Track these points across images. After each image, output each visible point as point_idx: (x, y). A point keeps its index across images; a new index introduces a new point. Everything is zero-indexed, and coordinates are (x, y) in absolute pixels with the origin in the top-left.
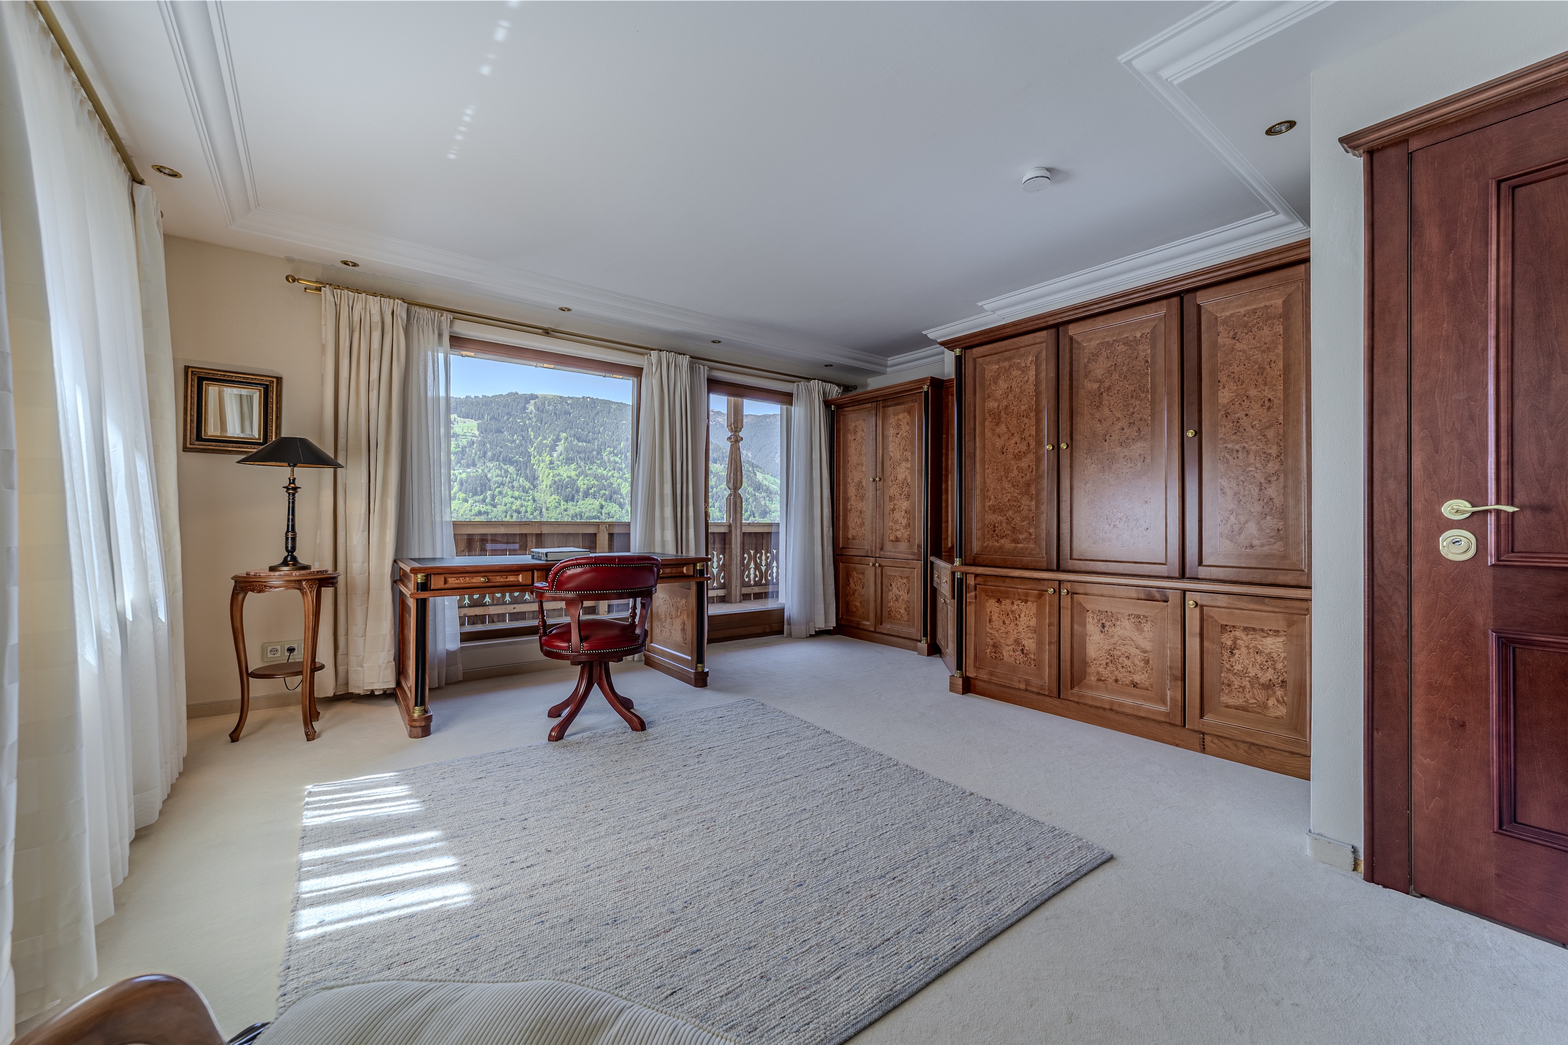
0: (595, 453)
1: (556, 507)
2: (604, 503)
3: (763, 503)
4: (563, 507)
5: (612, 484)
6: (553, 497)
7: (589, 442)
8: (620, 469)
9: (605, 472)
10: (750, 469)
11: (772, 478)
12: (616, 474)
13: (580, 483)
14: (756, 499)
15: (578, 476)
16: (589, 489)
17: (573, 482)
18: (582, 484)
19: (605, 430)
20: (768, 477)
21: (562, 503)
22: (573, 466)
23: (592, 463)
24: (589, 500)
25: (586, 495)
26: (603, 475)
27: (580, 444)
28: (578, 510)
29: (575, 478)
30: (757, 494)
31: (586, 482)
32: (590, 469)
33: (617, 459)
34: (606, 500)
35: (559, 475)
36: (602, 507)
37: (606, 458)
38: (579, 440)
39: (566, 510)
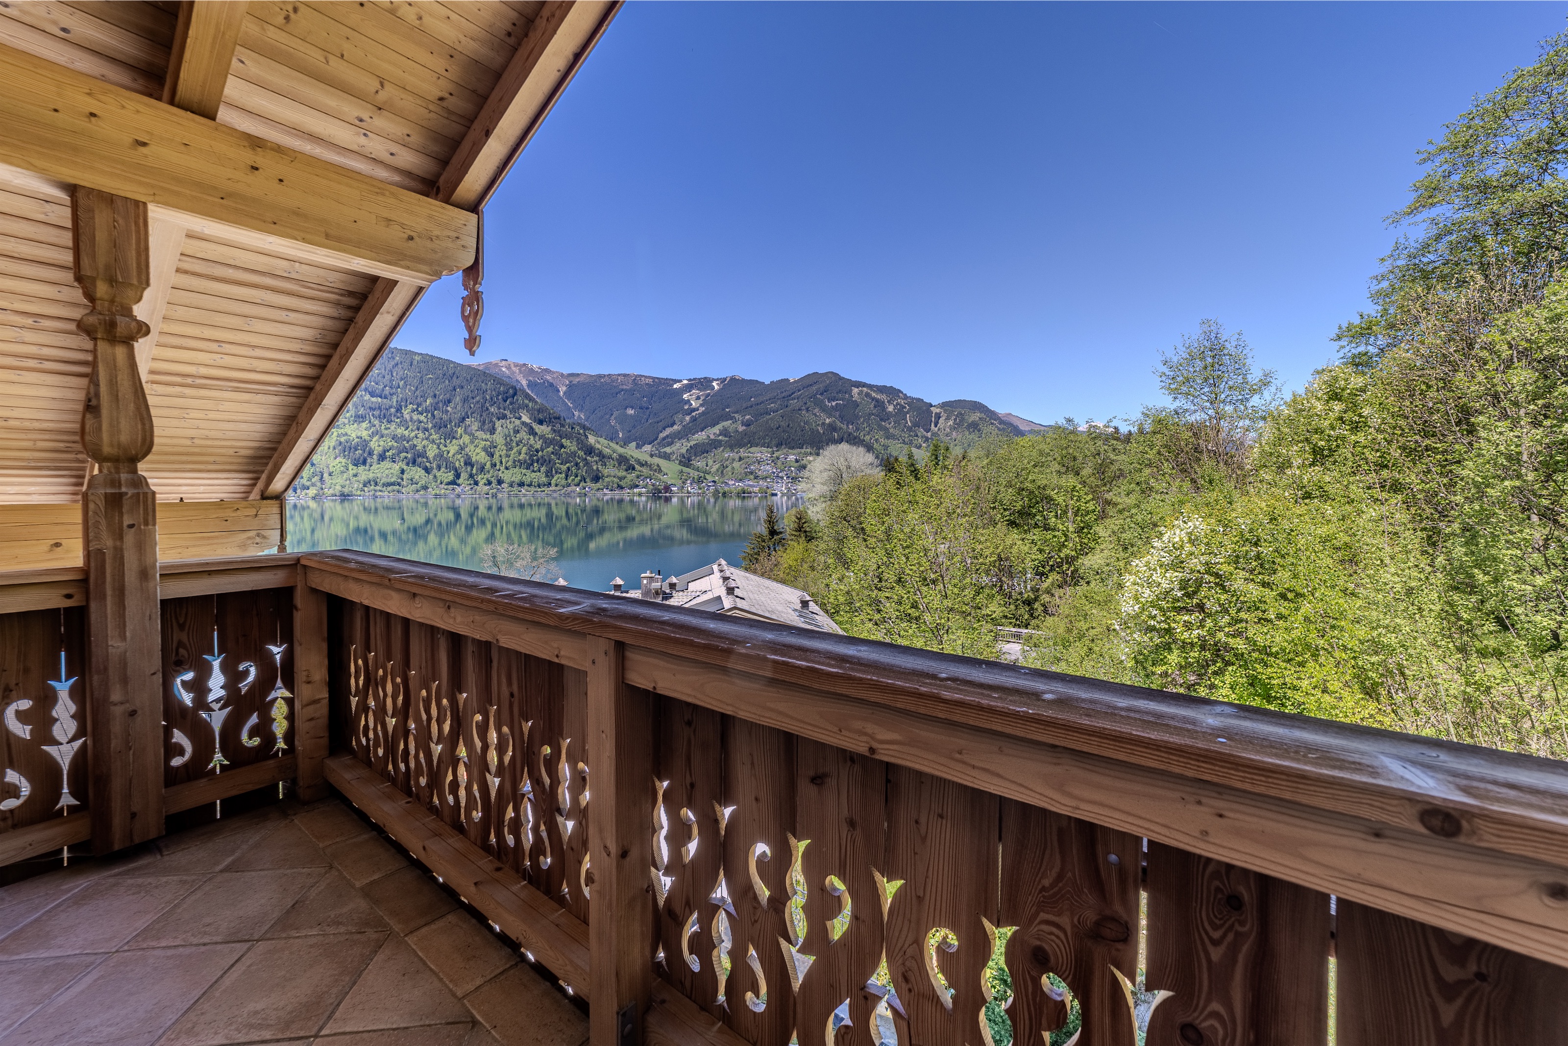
0: (393, 410)
1: (342, 472)
2: (405, 467)
3: (595, 468)
4: (351, 472)
5: (415, 446)
6: (338, 460)
7: (386, 398)
8: (426, 429)
9: (406, 433)
10: (581, 431)
11: (606, 442)
12: (421, 435)
13: (373, 444)
14: (587, 463)
15: (372, 436)
16: (385, 451)
17: (364, 444)
18: (376, 445)
19: (406, 384)
20: (602, 440)
21: (351, 467)
22: (364, 425)
23: (389, 422)
24: (386, 464)
25: (382, 457)
26: (403, 436)
27: (374, 399)
28: (371, 476)
29: (368, 438)
30: (588, 458)
31: (382, 443)
32: (386, 429)
33: (422, 418)
34: (408, 464)
35: (346, 434)
36: (403, 472)
37: (407, 417)
38: (372, 394)
39: (355, 475)
